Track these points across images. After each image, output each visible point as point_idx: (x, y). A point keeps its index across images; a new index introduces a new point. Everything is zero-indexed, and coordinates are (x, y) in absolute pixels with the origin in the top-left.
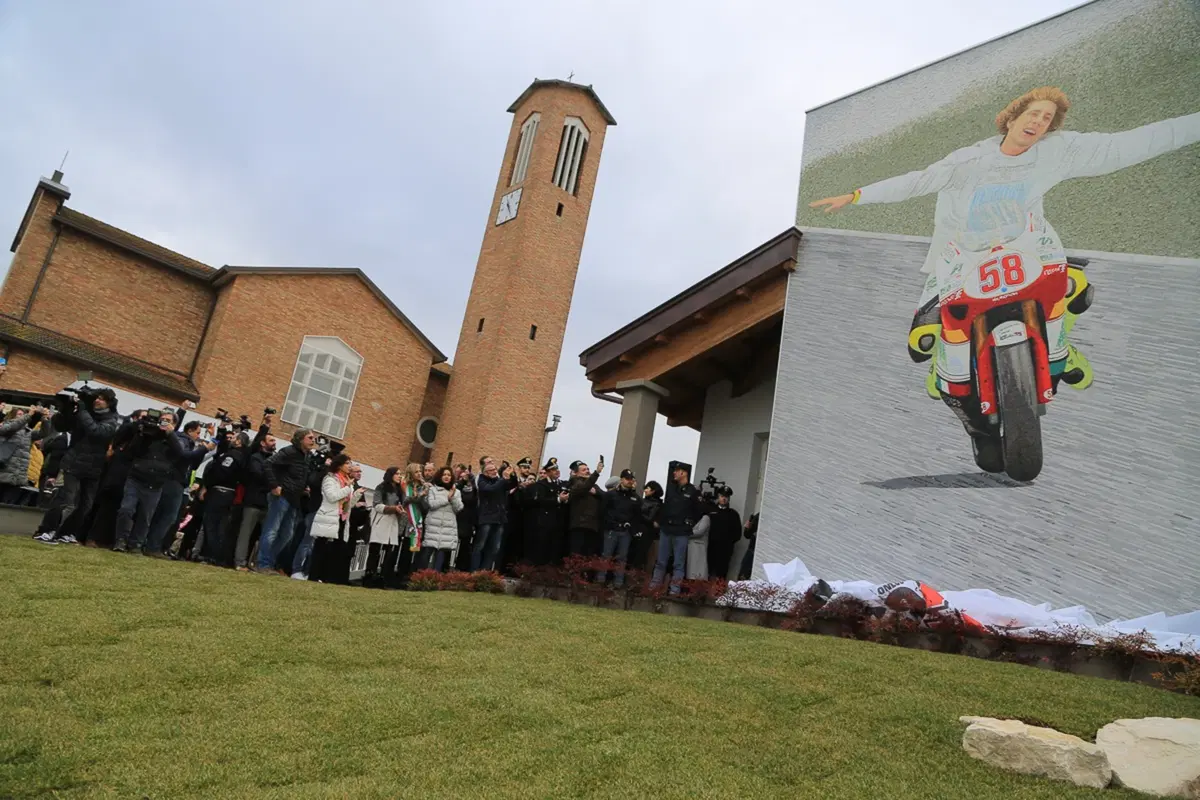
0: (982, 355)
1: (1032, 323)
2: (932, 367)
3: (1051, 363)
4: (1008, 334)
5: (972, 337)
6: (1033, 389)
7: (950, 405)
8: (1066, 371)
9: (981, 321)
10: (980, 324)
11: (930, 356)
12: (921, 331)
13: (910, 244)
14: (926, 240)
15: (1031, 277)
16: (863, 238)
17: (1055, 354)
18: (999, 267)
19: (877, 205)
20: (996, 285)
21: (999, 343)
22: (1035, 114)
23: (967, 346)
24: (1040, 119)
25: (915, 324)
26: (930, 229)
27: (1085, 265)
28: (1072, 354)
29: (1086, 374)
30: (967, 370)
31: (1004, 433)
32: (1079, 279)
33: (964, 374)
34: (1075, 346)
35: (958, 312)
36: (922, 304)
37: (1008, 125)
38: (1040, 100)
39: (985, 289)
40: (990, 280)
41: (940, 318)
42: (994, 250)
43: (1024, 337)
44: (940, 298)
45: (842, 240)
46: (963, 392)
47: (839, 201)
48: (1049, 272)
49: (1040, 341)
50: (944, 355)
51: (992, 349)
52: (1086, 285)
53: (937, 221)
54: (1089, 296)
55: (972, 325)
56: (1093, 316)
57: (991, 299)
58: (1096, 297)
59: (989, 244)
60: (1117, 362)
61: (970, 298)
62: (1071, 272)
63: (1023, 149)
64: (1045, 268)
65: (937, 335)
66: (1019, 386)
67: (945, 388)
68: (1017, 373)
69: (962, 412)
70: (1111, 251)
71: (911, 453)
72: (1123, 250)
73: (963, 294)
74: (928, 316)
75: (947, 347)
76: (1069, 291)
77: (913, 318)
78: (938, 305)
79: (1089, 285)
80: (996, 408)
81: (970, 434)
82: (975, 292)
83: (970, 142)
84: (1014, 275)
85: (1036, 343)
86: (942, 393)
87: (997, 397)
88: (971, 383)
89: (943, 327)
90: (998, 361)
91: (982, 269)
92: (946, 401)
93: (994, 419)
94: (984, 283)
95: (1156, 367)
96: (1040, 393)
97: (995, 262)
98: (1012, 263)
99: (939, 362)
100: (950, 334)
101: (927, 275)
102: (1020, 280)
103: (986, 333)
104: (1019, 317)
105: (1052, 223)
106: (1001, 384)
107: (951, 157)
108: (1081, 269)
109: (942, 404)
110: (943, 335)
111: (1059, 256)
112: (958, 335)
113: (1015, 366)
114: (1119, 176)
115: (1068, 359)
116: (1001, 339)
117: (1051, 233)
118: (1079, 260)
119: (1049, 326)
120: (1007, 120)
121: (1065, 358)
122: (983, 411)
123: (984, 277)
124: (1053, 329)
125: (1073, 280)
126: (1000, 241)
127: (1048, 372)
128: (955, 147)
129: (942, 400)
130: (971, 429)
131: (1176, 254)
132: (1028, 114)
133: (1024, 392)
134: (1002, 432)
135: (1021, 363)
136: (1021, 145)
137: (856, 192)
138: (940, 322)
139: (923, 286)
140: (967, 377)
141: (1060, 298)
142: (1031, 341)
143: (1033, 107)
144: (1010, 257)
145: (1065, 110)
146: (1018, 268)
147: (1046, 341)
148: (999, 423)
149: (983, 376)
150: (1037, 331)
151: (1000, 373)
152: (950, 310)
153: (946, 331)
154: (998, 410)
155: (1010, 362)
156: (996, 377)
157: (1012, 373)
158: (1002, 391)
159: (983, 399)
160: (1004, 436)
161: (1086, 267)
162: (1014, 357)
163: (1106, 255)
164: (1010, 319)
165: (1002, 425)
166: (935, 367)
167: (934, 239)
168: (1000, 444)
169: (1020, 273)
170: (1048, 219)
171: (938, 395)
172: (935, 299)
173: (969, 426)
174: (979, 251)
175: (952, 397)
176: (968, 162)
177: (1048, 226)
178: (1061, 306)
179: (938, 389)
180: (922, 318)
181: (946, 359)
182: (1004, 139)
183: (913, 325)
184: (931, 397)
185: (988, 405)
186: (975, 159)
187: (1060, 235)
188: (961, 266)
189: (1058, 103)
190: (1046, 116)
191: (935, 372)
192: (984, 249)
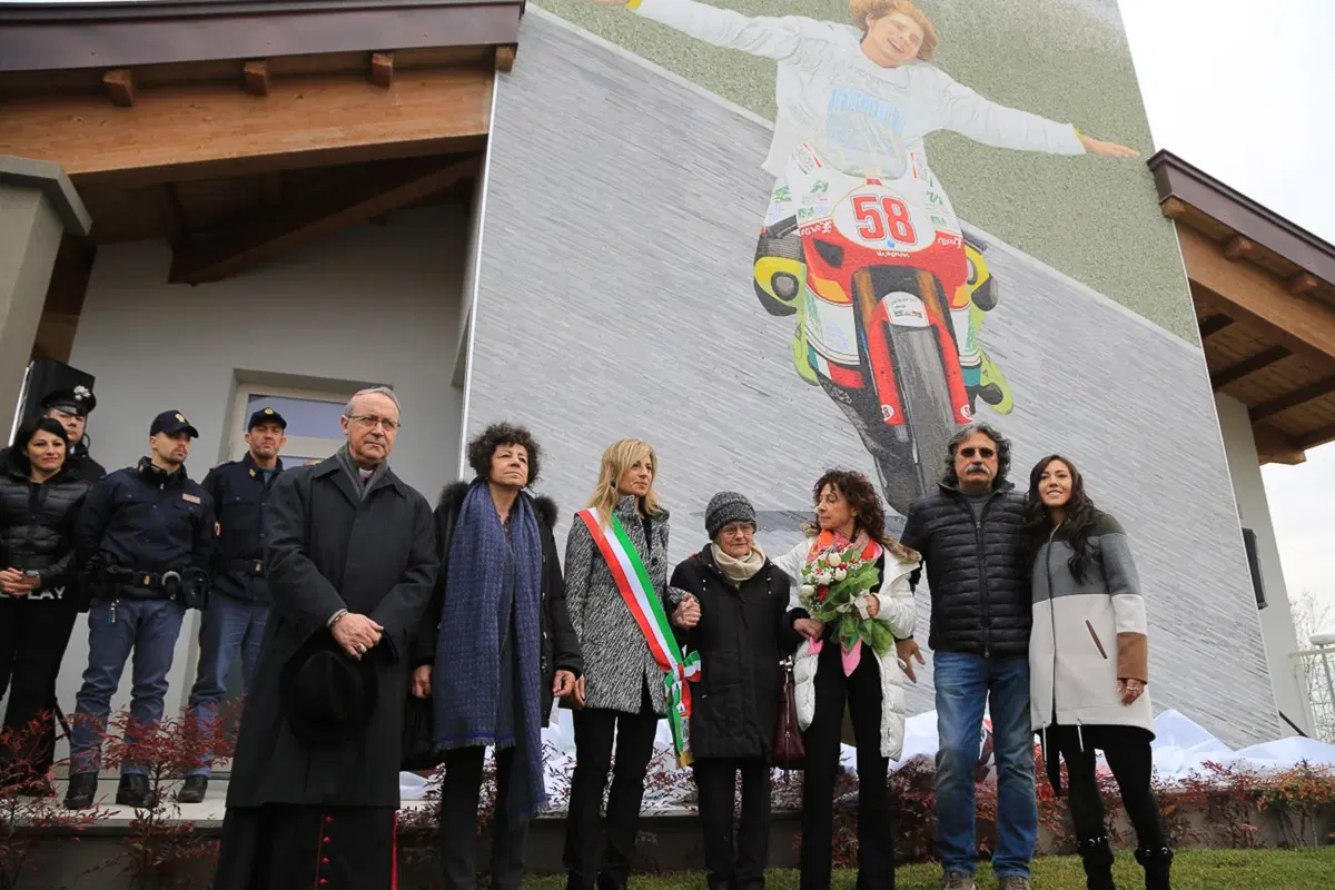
0: (874, 332)
1: (934, 308)
2: (799, 329)
3: (964, 367)
4: (905, 310)
5: (856, 301)
6: (947, 400)
7: (835, 399)
8: (983, 384)
9: (864, 278)
10: (864, 283)
11: (792, 311)
12: (772, 264)
13: (738, 118)
14: (768, 125)
15: (924, 241)
16: (655, 74)
17: (967, 357)
18: (879, 207)
19: (675, 32)
20: (879, 234)
21: (894, 320)
22: (900, 27)
23: (849, 312)
24: (906, 35)
25: (762, 251)
26: (769, 107)
27: (983, 249)
28: (985, 363)
29: (1005, 397)
30: (854, 349)
31: (919, 457)
33: (850, 355)
34: (988, 353)
35: (828, 252)
36: (770, 221)
37: (868, 22)
39: (865, 233)
40: (869, 223)
42: (869, 182)
43: (924, 322)
44: (799, 221)
45: (613, 61)
46: (851, 380)
48: (945, 242)
49: (944, 332)
50: (814, 312)
51: (886, 325)
53: (780, 100)
54: (993, 293)
55: (853, 279)
56: (1000, 319)
57: (876, 251)
58: (1002, 293)
59: (862, 172)
60: (1032, 386)
61: (846, 239)
62: (969, 252)
63: (888, 62)
64: (939, 234)
65: (802, 279)
66: (928, 390)
67: (824, 369)
68: (924, 369)
69: (854, 413)
70: (1009, 243)
71: (781, 468)
72: (1020, 248)
73: (833, 228)
74: (782, 245)
75: (819, 303)
77: (758, 238)
78: (796, 232)
79: (991, 277)
80: (904, 417)
81: (874, 452)
82: (850, 230)
83: (819, 15)
84: (901, 226)
85: (942, 332)
86: (819, 375)
87: (902, 400)
90: (896, 347)
91: (857, 202)
92: (829, 392)
93: (902, 434)
94: (862, 224)
95: (1071, 404)
96: (955, 410)
97: (874, 199)
98: (896, 211)
99: (808, 323)
100: (820, 283)
101: (774, 178)
102: (910, 238)
103: (874, 299)
104: (915, 290)
105: (938, 176)
106: (906, 386)
107: (790, 20)
109: (821, 396)
111: (954, 227)
112: (833, 288)
113: (920, 360)
114: (1000, 154)
115: (982, 369)
116: (895, 314)
117: (938, 189)
118: (979, 241)
119: (954, 315)
120: (865, 14)
121: (979, 366)
122: (885, 419)
123: (860, 215)
124: (958, 318)
126: (878, 174)
127: (962, 381)
128: (797, 11)
129: (820, 387)
130: (872, 443)
131: (1068, 274)
132: (893, 22)
133: (936, 400)
134: (915, 456)
135: (924, 353)
136: (886, 56)
138: (804, 261)
139: (769, 193)
140: (854, 360)
141: (963, 283)
142: (934, 328)
143: (896, 16)
144: (896, 202)
145: (935, 44)
146: (904, 218)
147: (953, 335)
148: (911, 441)
149: (878, 363)
150: (942, 318)
151: (902, 366)
152: (816, 246)
153: (813, 276)
154: (906, 421)
155: (912, 351)
156: (897, 371)
157: (917, 369)
158: (908, 392)
159: (882, 399)
160: (919, 463)
161: (985, 253)
162: (917, 346)
163: (1004, 246)
164: (904, 290)
165: (914, 445)
166: (804, 330)
167: (779, 129)
168: (916, 474)
169: (909, 229)
170: (934, 170)
171: (812, 376)
172: (791, 223)
173: (868, 438)
174: (850, 174)
175: (837, 386)
176: (818, 41)
177: (935, 179)
178: (964, 293)
179: (813, 368)
180: (772, 244)
181: (818, 321)
182: (865, 36)
183: (759, 249)
184: (803, 378)
185: (891, 411)
186: (827, 42)
187: (951, 198)
188: (826, 186)
189: (926, 31)
190: (913, 38)
191: (804, 337)
192: (856, 175)
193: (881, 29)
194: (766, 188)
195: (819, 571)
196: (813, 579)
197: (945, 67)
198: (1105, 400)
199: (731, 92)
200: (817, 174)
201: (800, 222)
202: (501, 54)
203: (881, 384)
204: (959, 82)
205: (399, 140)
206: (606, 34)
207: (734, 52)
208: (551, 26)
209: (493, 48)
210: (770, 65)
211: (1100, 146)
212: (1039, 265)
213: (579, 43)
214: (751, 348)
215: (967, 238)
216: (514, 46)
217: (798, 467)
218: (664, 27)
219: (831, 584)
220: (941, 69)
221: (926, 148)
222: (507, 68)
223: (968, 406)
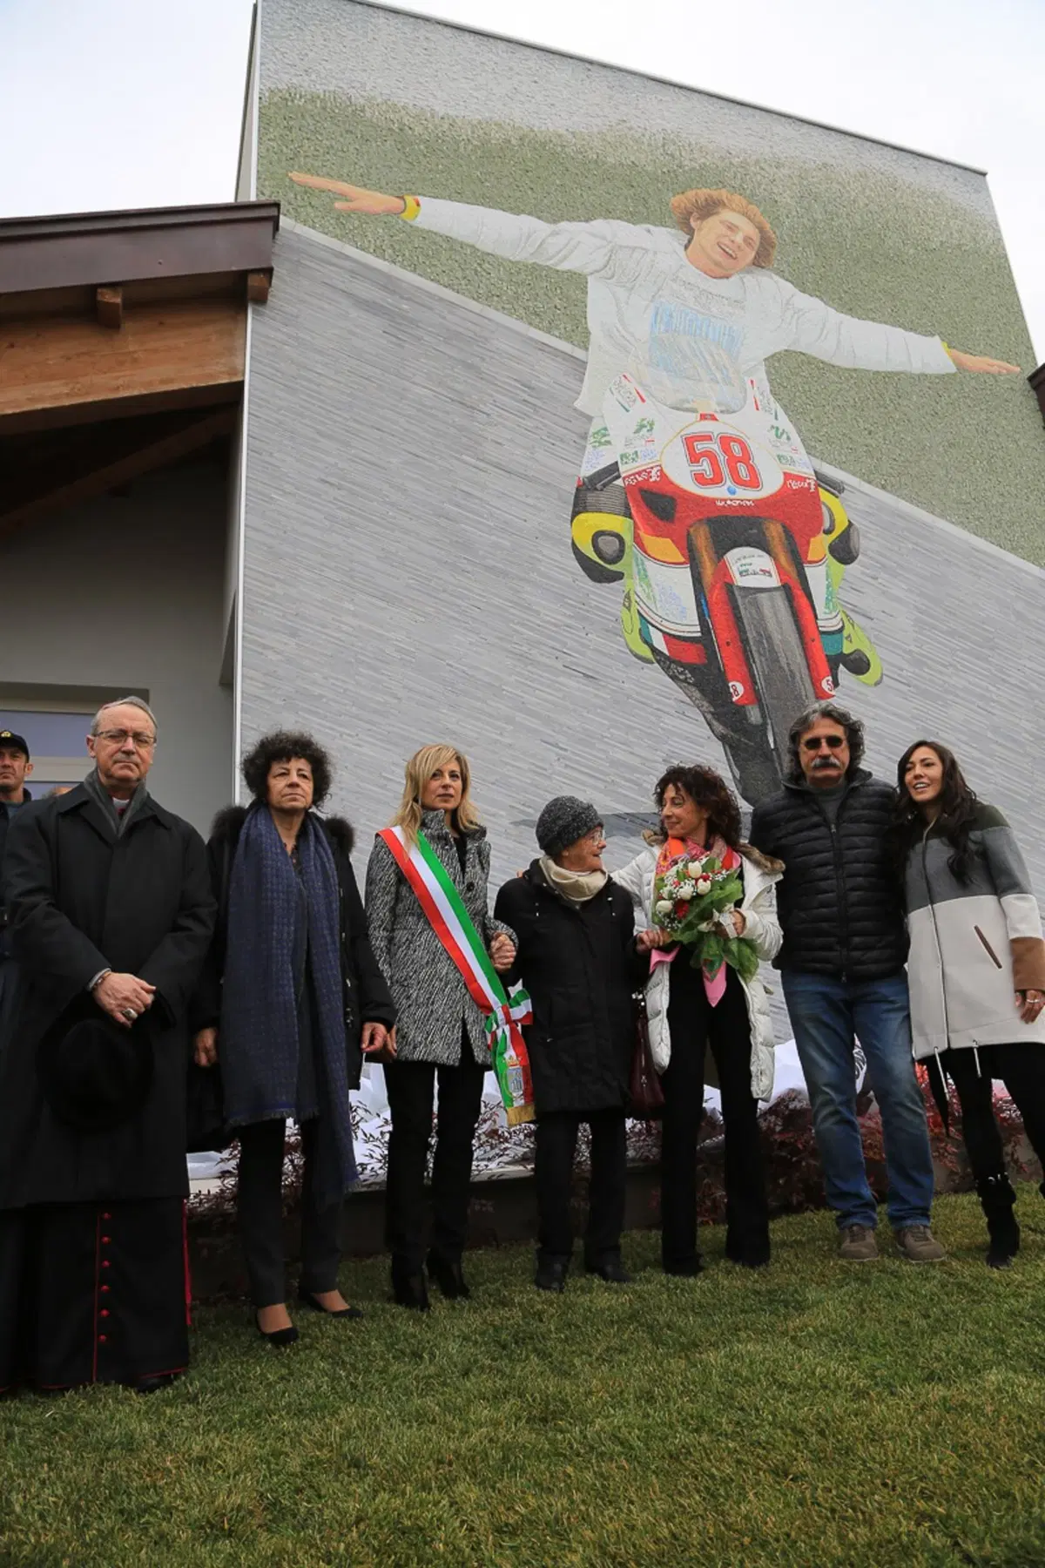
0: (716, 595)
1: (783, 559)
2: (628, 597)
3: (824, 632)
4: (750, 569)
5: (693, 559)
6: (805, 671)
7: (673, 678)
8: (846, 651)
9: (702, 533)
10: (702, 539)
11: (618, 576)
12: (593, 521)
13: (543, 347)
14: (579, 353)
15: (771, 484)
16: (441, 300)
17: (827, 620)
18: (715, 447)
19: (462, 245)
20: (717, 480)
21: (740, 581)
22: (732, 228)
23: (685, 574)
24: (739, 238)
25: (579, 506)
26: (581, 336)
27: (841, 490)
28: (847, 624)
29: (872, 665)
30: (693, 618)
31: (775, 741)
32: (838, 510)
33: (689, 625)
34: (852, 615)
35: (659, 504)
36: (587, 470)
37: (693, 224)
38: (733, 210)
39: (700, 479)
40: (705, 466)
41: (627, 507)
42: (703, 417)
43: (774, 581)
44: (622, 468)
45: (389, 284)
46: (693, 656)
47: (374, 200)
48: (795, 485)
49: (799, 592)
50: (645, 576)
51: (729, 587)
52: (847, 524)
53: (592, 324)
54: (854, 543)
55: (689, 536)
56: (863, 573)
57: (713, 501)
58: (865, 543)
59: (694, 405)
60: (905, 651)
61: (677, 487)
62: (824, 496)
63: (719, 271)
64: (787, 476)
65: (628, 538)
66: (783, 662)
67: (659, 642)
68: (777, 637)
69: (697, 694)
70: (870, 483)
71: (614, 763)
72: (883, 487)
73: (663, 475)
74: (603, 497)
75: (650, 566)
76: (827, 525)
77: (574, 491)
78: (619, 482)
79: (850, 524)
80: (755, 696)
81: (719, 738)
82: (682, 476)
83: (633, 218)
84: (743, 471)
85: (796, 592)
86: (654, 650)
87: (753, 676)
88: (705, 640)
89: (636, 527)
90: (743, 612)
91: (690, 442)
92: (666, 669)
93: (754, 716)
94: (696, 468)
95: (951, 669)
96: (816, 683)
97: (708, 438)
98: (736, 449)
99: (639, 590)
100: (648, 540)
101: (590, 419)
102: (754, 482)
103: (714, 556)
104: (762, 544)
106: (756, 655)
107: (599, 225)
108: (837, 497)
109: (656, 673)
110: (638, 541)
111: (805, 466)
112: (664, 546)
113: (772, 626)
114: (856, 377)
115: (845, 633)
116: (741, 573)
117: (784, 422)
118: (835, 483)
119: (810, 571)
120: (690, 214)
121: (841, 630)
122: (735, 699)
123: (694, 458)
124: (816, 576)
125: (829, 510)
126: (712, 408)
127: (822, 649)
128: (608, 214)
129: (656, 665)
130: (720, 728)
131: (942, 516)
132: (722, 222)
133: (792, 672)
134: (771, 739)
135: (776, 618)
136: (717, 264)
137: (410, 199)
138: (630, 517)
139: (584, 437)
140: (695, 630)
141: (819, 533)
142: (786, 588)
143: (727, 215)
144: (735, 440)
145: (774, 247)
146: (746, 457)
147: (809, 596)
148: (764, 725)
149: (723, 633)
150: (794, 575)
151: (751, 635)
152: (643, 498)
153: (642, 533)
154: (758, 700)
155: (762, 618)
156: (745, 641)
157: (769, 638)
158: (759, 668)
159: (729, 676)
160: (776, 749)
161: (842, 495)
162: (767, 612)
163: (866, 487)
164: (749, 545)
165: (769, 727)
166: (634, 597)
167: (593, 357)
168: (772, 761)
169: (752, 470)
170: (779, 400)
171: (648, 653)
172: (613, 470)
173: (715, 723)
174: (678, 409)
175: (673, 662)
176: (634, 249)
177: (781, 412)
178: (820, 545)
179: (646, 642)
180: (591, 498)
181: (649, 585)
182: (690, 241)
183: (575, 505)
184: (636, 656)
185: (740, 688)
186: (646, 251)
187: (799, 432)
188: (652, 425)
189: (761, 230)
190: (747, 240)
191: (635, 607)
192: (687, 410)
193: (709, 231)
194: (581, 430)
195: (678, 884)
196: (671, 893)
197: (786, 274)
198: (989, 663)
199: (533, 316)
200: (640, 411)
201: (624, 469)
202: (253, 281)
203: (727, 657)
204: (804, 291)
205: (136, 393)
206: (379, 252)
207: (535, 267)
208: (311, 243)
209: (243, 275)
210: (577, 281)
211: (971, 361)
212: (904, 506)
213: (347, 264)
214: (569, 621)
215: (821, 479)
216: (269, 272)
217: (636, 762)
218: (448, 239)
219: (693, 898)
220: (783, 277)
221: (768, 373)
222: (261, 299)
223: (830, 678)
